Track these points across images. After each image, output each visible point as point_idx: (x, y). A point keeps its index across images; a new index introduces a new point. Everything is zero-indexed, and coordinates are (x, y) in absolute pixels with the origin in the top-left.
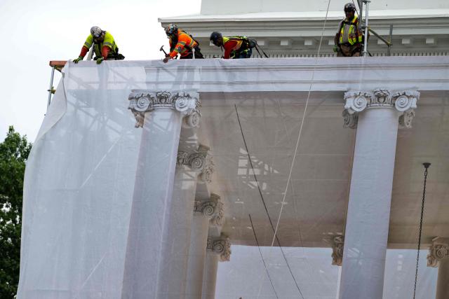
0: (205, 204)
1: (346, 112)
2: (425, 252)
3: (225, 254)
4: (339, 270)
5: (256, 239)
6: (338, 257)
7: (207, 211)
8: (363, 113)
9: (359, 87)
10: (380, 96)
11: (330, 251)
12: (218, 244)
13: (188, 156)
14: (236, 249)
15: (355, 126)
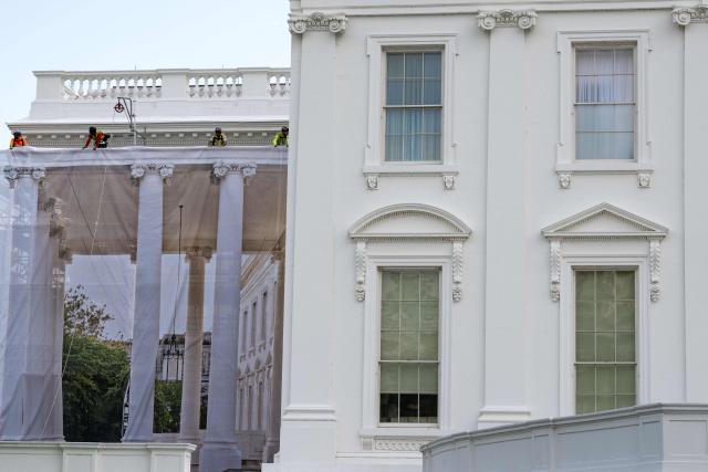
0: (56, 231)
1: (132, 178)
2: (183, 255)
3: (70, 260)
4: (134, 267)
5: (86, 251)
6: (134, 259)
7: (57, 236)
8: (142, 178)
9: (139, 162)
10: (151, 168)
11: (129, 256)
12: (64, 255)
13: (45, 205)
14: (76, 257)
15: (138, 185)
